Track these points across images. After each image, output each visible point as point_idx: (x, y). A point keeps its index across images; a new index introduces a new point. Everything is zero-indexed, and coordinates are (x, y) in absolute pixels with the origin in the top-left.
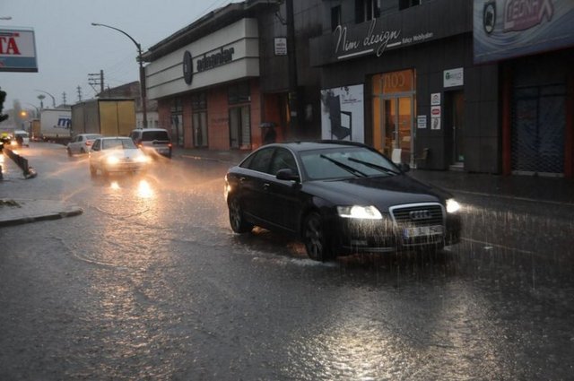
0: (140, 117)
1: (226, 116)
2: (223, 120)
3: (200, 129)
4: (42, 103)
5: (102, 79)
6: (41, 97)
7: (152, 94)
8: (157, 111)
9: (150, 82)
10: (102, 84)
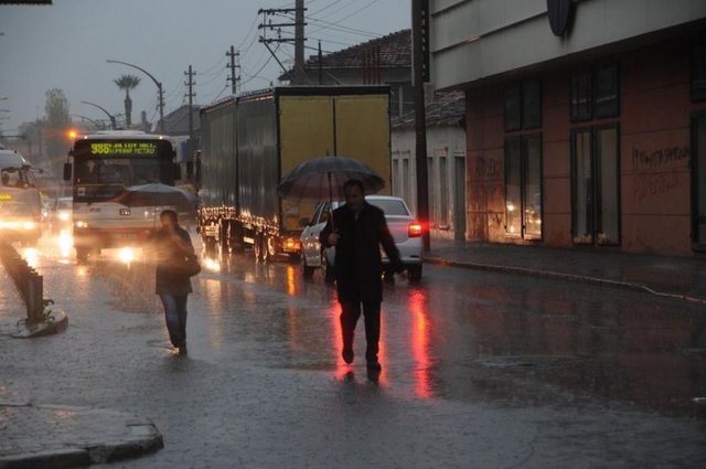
0: (405, 145)
1: (682, 139)
2: (672, 152)
3: (595, 184)
4: (128, 103)
5: (300, 24)
6: (127, 83)
7: (448, 73)
8: (462, 125)
9: (445, 32)
10: (299, 41)
